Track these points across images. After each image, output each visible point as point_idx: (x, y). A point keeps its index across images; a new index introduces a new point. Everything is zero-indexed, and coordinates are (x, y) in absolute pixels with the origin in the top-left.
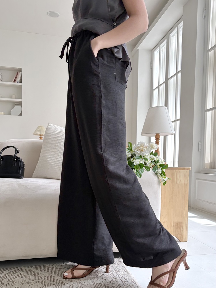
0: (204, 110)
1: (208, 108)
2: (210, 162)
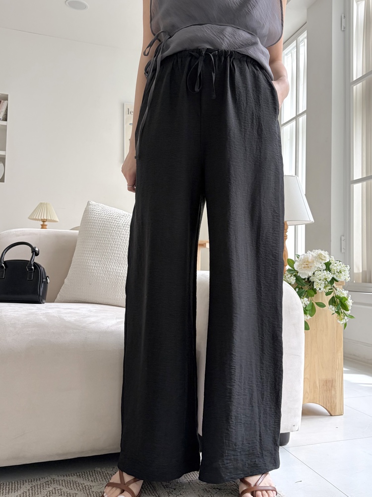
0: (348, 182)
1: (355, 179)
2: (362, 271)
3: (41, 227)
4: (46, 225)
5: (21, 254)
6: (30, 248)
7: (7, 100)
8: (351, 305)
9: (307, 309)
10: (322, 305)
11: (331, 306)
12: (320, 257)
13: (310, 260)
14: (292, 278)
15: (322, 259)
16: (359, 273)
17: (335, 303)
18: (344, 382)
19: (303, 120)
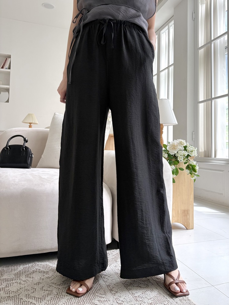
0: (196, 102)
1: (200, 100)
2: (204, 151)
3: (29, 127)
4: (32, 126)
5: (18, 141)
6: (23, 138)
7: (11, 58)
8: (198, 169)
9: (174, 171)
10: (182, 169)
11: (187, 170)
12: (181, 143)
13: (175, 145)
14: (166, 154)
15: (182, 145)
16: (202, 152)
17: (189, 168)
18: (194, 211)
19: (172, 68)
